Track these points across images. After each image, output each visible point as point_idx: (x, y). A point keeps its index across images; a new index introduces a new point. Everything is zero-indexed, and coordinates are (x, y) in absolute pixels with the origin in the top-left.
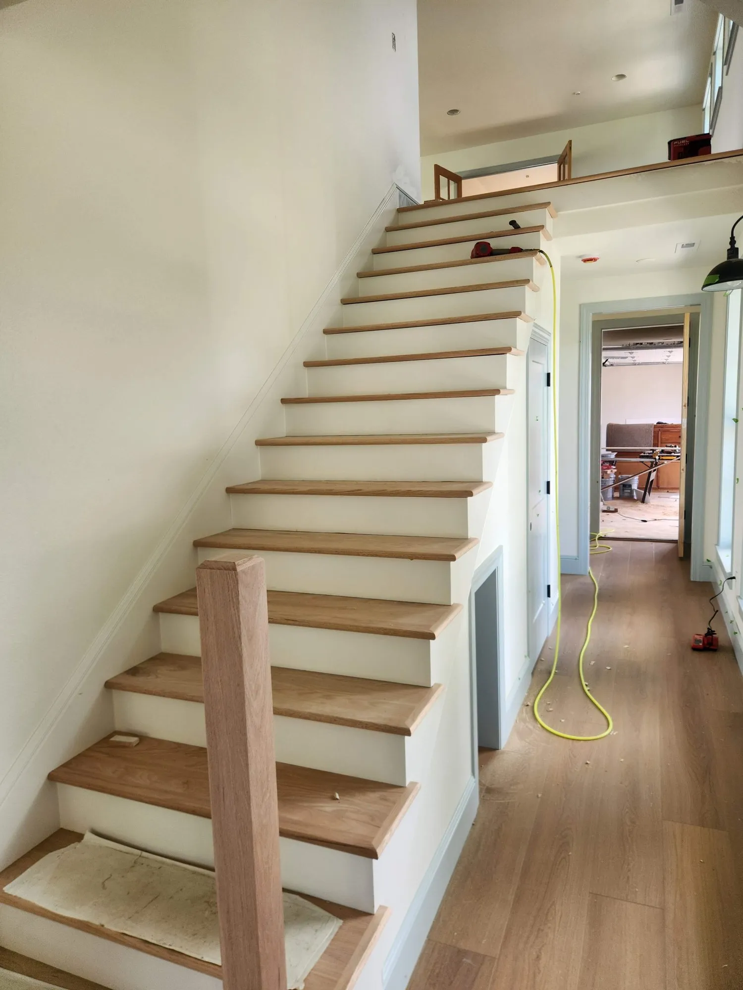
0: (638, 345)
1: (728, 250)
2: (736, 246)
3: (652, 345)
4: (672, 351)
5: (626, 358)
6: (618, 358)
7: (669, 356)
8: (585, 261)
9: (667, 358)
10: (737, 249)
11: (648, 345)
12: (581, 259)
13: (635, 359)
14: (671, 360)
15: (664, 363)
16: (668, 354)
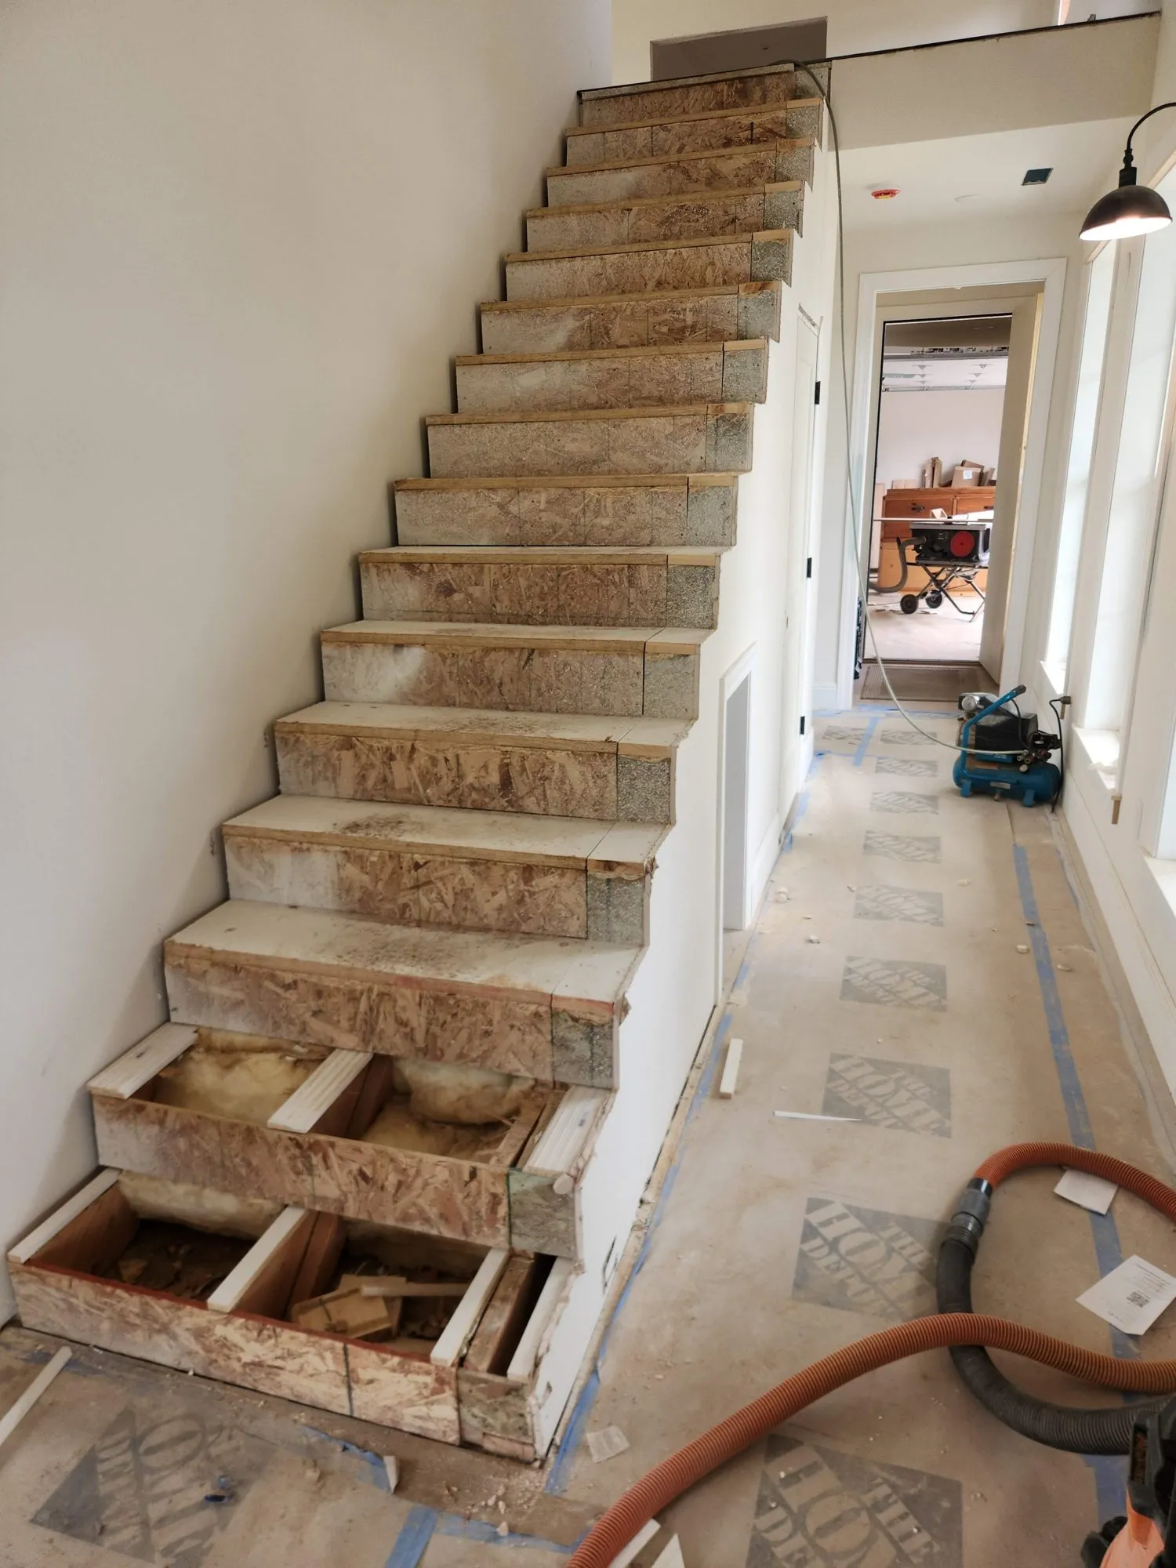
0: (937, 353)
1: (1121, 172)
2: (1133, 164)
3: (958, 353)
4: (985, 366)
5: (912, 376)
6: (899, 376)
7: (977, 375)
8: (877, 195)
9: (973, 377)
10: (1135, 169)
11: (952, 352)
12: (870, 192)
13: (925, 379)
14: (981, 381)
15: (966, 388)
16: (978, 369)
